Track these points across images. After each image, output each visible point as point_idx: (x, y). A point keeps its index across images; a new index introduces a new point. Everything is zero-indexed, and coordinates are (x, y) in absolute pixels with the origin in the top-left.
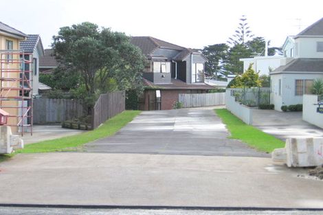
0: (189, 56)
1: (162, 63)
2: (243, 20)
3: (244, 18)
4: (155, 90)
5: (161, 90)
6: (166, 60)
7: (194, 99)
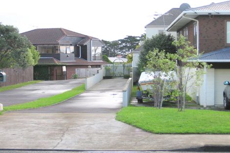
0: (89, 41)
1: (67, 47)
2: (156, 15)
3: (157, 14)
4: (62, 66)
5: (66, 66)
6: (71, 45)
7: (88, 72)
